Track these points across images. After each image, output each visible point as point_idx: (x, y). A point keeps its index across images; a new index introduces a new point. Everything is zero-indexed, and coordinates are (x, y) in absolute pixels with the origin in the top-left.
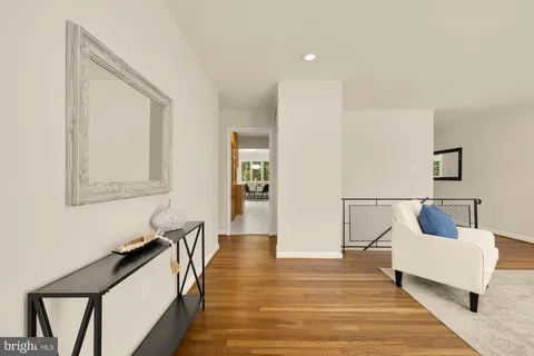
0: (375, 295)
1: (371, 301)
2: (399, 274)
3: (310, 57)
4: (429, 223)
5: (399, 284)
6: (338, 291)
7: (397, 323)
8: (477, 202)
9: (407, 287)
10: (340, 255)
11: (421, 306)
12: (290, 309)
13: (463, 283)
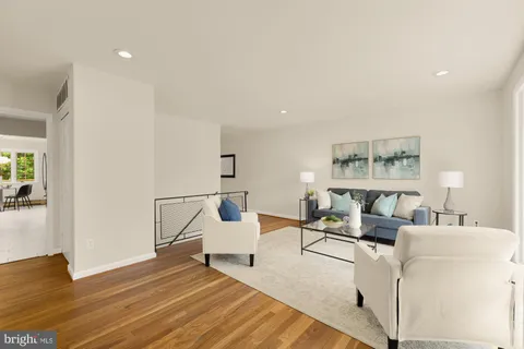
0: (192, 280)
1: (191, 286)
2: (207, 256)
3: (125, 54)
4: (227, 213)
5: (207, 264)
6: (160, 289)
7: (214, 293)
8: (246, 193)
9: (213, 264)
10: (154, 255)
11: (225, 275)
12: (113, 329)
13: (243, 250)
